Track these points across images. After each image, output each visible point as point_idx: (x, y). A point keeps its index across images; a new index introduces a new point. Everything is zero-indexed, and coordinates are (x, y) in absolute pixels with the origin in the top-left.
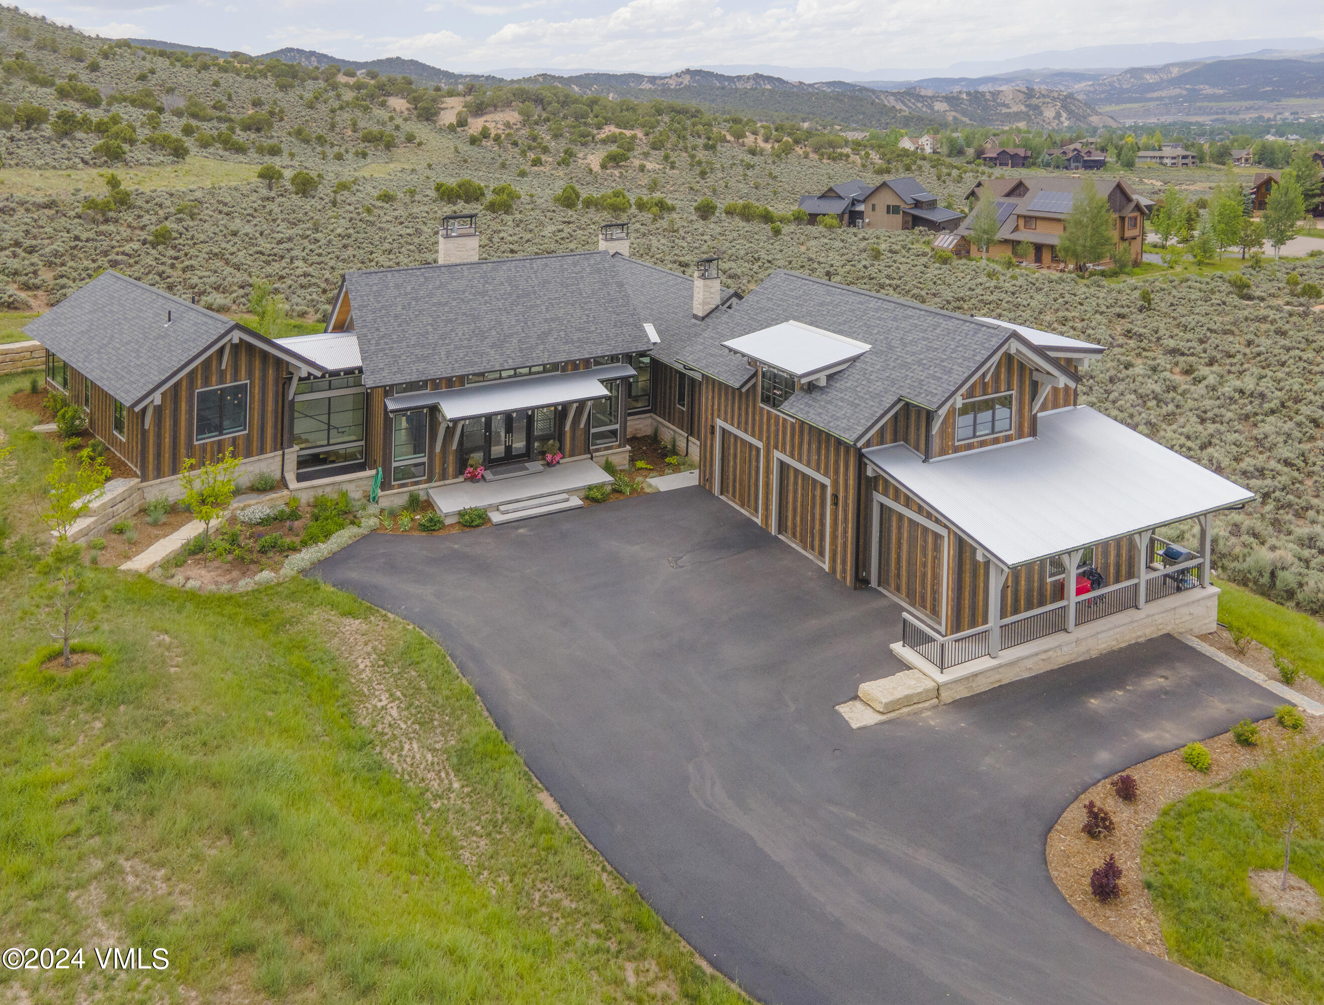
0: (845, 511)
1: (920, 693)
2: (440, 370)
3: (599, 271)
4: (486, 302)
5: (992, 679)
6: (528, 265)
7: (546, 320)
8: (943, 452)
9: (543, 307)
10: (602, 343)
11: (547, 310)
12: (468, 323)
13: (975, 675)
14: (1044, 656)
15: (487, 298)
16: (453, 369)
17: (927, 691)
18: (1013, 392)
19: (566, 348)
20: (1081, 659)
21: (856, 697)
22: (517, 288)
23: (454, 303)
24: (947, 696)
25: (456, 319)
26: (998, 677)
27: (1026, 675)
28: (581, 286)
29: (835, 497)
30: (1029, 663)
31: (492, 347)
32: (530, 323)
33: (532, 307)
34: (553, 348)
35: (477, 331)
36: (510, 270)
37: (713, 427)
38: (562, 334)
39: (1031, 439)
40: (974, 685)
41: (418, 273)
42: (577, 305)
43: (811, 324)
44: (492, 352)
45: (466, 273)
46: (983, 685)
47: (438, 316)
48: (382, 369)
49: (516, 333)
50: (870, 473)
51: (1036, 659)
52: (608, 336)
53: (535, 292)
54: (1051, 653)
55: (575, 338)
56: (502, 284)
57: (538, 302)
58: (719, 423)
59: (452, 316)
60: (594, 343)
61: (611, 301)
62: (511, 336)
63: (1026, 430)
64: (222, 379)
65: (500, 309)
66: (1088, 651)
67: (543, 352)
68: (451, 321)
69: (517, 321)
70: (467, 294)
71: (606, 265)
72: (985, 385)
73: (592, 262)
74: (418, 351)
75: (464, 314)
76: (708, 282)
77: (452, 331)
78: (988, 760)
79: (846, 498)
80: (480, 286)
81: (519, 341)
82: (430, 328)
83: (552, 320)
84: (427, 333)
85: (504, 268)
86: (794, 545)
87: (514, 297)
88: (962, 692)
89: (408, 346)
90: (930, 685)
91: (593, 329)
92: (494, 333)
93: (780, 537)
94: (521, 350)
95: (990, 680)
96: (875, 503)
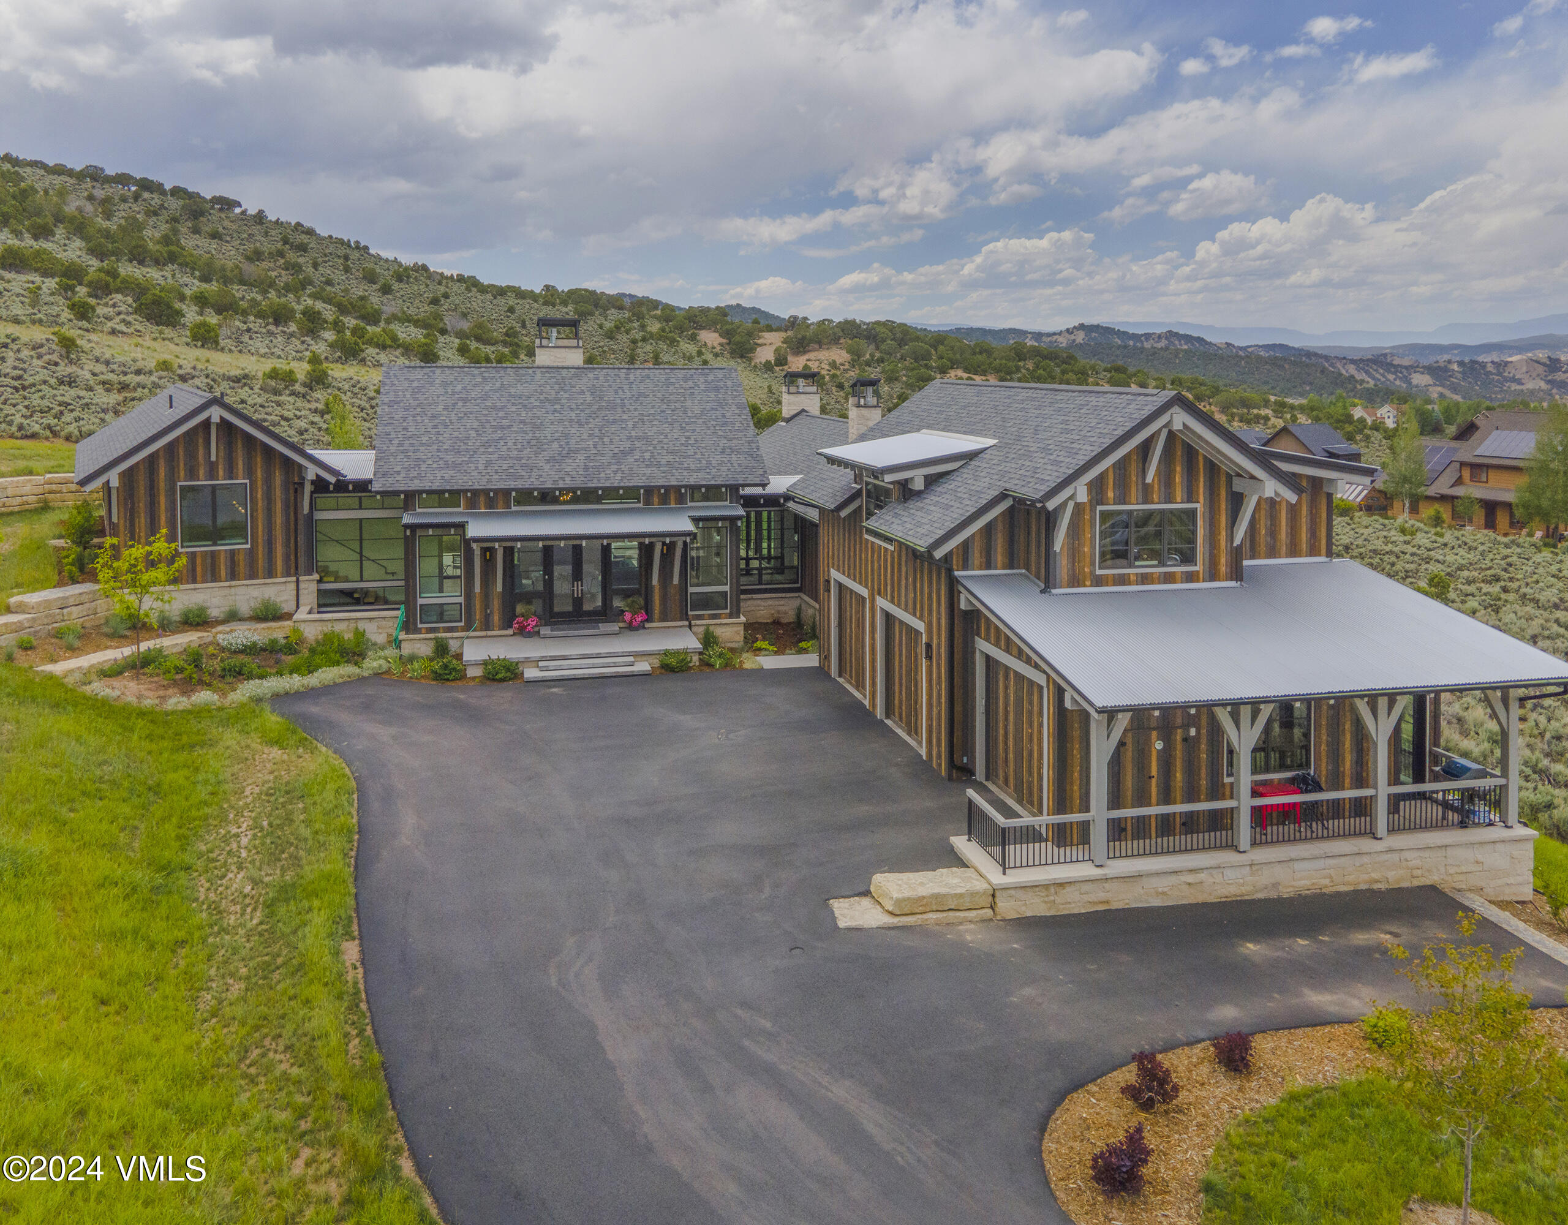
0: (939, 665)
1: (961, 895)
2: (474, 478)
3: (717, 389)
4: (555, 411)
5: (1092, 898)
6: (622, 375)
7: (629, 438)
8: (1075, 581)
9: (630, 424)
10: (699, 470)
11: (634, 426)
12: (525, 432)
13: (1061, 885)
14: (1190, 878)
15: (558, 407)
16: (489, 481)
17: (973, 894)
18: (1199, 506)
19: (648, 471)
20: (1260, 895)
21: (867, 893)
22: (601, 398)
23: (513, 409)
24: (1008, 908)
25: (510, 426)
26: (1102, 896)
27: (1156, 902)
28: (689, 403)
29: (929, 646)
30: (1163, 884)
31: (548, 461)
32: (606, 440)
33: (614, 422)
34: (631, 469)
35: (533, 442)
36: (597, 379)
37: (828, 581)
38: (647, 455)
39: (1233, 584)
40: (1058, 900)
41: (476, 372)
42: (676, 425)
43: (943, 430)
44: (547, 467)
45: (538, 376)
46: (1075, 903)
47: (488, 421)
48: (398, 473)
49: (585, 449)
50: (963, 606)
51: (1173, 880)
52: (709, 463)
53: (623, 406)
54: (1202, 876)
55: (664, 462)
56: (583, 392)
57: (625, 417)
58: (835, 574)
59: (505, 423)
60: (688, 469)
61: (725, 424)
62: (577, 451)
63: (1223, 569)
64: (212, 474)
65: (571, 421)
66: (1275, 885)
67: (615, 473)
68: (502, 428)
69: (590, 435)
70: (532, 400)
71: (729, 383)
72: (1146, 489)
73: (711, 377)
74: (450, 458)
75: (522, 422)
76: (864, 411)
77: (501, 438)
78: (1028, 991)
79: (939, 645)
80: (553, 393)
81: (587, 458)
82: (473, 433)
83: (638, 438)
84: (468, 438)
85: (591, 375)
86: (899, 731)
87: (595, 407)
88: (1036, 907)
89: (438, 450)
90: (980, 886)
91: (690, 453)
92: (555, 445)
93: (889, 722)
94: (586, 468)
95: (1086, 898)
96: (978, 655)
